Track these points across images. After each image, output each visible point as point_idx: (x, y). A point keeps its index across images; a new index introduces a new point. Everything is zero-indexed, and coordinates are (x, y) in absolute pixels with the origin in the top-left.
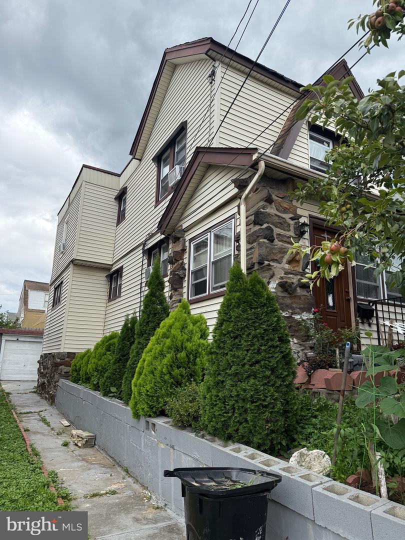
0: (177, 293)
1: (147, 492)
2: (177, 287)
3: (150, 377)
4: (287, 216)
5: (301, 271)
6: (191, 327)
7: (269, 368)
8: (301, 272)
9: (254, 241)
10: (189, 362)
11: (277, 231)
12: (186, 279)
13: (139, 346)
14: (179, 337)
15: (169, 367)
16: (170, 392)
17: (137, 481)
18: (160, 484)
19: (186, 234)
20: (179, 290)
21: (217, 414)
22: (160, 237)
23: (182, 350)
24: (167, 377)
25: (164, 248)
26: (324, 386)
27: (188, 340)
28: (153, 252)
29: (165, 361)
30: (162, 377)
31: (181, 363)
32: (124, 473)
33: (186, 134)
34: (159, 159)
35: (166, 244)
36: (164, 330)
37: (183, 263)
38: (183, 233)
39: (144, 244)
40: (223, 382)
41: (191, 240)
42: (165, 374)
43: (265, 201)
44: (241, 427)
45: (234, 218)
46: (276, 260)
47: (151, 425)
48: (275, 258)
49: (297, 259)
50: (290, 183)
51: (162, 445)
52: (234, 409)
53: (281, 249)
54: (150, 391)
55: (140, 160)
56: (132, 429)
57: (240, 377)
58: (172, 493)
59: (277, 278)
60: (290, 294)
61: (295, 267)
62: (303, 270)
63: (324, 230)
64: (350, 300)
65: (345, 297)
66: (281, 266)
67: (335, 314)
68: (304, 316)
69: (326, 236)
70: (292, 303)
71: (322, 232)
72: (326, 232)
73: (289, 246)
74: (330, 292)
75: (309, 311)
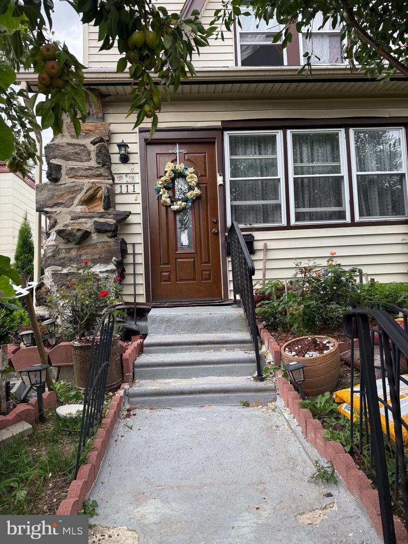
4: (86, 141)
5: (102, 210)
8: (101, 213)
11: (67, 165)
46: (62, 203)
48: (60, 201)
49: (99, 196)
53: (72, 187)
59: (59, 227)
60: (76, 244)
61: (95, 207)
62: (105, 209)
63: (175, 144)
64: (218, 232)
65: (211, 230)
66: (69, 209)
67: (191, 255)
68: (98, 269)
69: (178, 151)
70: (81, 255)
71: (170, 147)
72: (177, 146)
73: (86, 181)
74: (184, 226)
75: (107, 261)
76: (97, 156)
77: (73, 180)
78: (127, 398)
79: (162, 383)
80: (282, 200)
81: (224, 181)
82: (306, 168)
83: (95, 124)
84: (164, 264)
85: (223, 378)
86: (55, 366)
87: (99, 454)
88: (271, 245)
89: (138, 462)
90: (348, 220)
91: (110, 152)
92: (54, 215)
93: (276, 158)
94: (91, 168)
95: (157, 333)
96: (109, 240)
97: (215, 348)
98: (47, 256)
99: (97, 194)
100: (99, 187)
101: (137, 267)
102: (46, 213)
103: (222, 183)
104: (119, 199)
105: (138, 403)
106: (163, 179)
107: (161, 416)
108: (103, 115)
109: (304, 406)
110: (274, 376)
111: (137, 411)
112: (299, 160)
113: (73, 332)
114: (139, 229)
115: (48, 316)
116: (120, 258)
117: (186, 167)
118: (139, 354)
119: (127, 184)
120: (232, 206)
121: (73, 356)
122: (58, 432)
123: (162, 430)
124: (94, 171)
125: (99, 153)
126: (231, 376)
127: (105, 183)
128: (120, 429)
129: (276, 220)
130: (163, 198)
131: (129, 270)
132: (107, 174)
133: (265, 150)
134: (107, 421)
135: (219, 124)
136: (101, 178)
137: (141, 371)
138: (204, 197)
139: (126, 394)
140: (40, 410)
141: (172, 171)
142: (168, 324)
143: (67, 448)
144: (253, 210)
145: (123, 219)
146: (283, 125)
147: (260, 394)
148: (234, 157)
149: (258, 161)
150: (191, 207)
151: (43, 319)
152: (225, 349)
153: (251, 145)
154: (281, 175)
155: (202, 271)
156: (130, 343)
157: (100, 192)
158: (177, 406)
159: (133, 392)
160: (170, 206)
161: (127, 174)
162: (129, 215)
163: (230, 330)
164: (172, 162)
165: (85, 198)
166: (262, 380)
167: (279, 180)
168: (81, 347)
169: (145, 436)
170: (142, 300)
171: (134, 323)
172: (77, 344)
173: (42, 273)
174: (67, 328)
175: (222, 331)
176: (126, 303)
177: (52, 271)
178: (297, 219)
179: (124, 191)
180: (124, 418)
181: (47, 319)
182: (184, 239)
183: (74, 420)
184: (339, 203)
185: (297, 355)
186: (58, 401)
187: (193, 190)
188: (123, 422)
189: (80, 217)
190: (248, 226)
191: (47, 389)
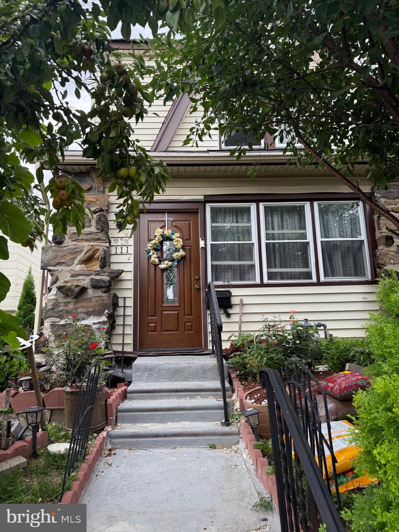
5: (98, 269)
11: (71, 230)
46: (64, 263)
48: (62, 261)
59: (60, 283)
60: (73, 298)
61: (93, 266)
62: (101, 268)
63: (164, 213)
64: (200, 288)
65: (194, 286)
66: (70, 268)
67: (176, 308)
68: (91, 321)
69: (166, 219)
70: (77, 308)
71: (160, 215)
72: (166, 215)
73: (86, 244)
74: (170, 283)
75: (99, 314)
76: (97, 223)
77: (75, 243)
78: (109, 439)
79: (140, 427)
80: (256, 262)
81: (205, 244)
82: (277, 234)
83: (96, 196)
84: (151, 316)
85: (196, 423)
86: (48, 409)
87: (81, 484)
88: (246, 300)
89: (113, 493)
90: (314, 280)
91: (108, 219)
92: (56, 273)
93: (251, 226)
94: (91, 233)
95: (140, 380)
96: (103, 294)
97: (191, 395)
98: (48, 309)
99: (95, 255)
100: (97, 249)
101: (127, 318)
102: (49, 271)
103: (204, 246)
104: (114, 259)
105: (119, 443)
106: (153, 242)
107: (138, 455)
108: (104, 189)
109: (256, 447)
110: (239, 422)
111: (117, 451)
112: (271, 228)
113: (66, 379)
114: (130, 285)
115: (45, 363)
116: (112, 311)
117: (173, 232)
118: (123, 400)
119: (122, 246)
120: (212, 266)
121: (65, 401)
122: (48, 466)
123: (137, 468)
124: (94, 236)
125: (99, 221)
126: (203, 421)
127: (102, 246)
128: (101, 465)
129: (251, 278)
130: (152, 259)
131: (119, 321)
132: (104, 238)
133: (242, 218)
134: (90, 457)
135: (202, 197)
136: (99, 241)
137: (123, 415)
138: (188, 257)
139: (109, 436)
140: (34, 447)
141: (161, 235)
142: (151, 373)
143: (55, 480)
144: (231, 269)
145: (116, 277)
146: (257, 199)
147: (226, 437)
148: (214, 225)
149: (235, 228)
150: (177, 266)
151: (40, 366)
152: (199, 397)
153: (230, 214)
154: (255, 240)
155: (185, 322)
156: (115, 390)
157: (98, 254)
158: (153, 448)
159: (114, 434)
160: (158, 265)
161: (122, 238)
162: (122, 273)
163: (205, 378)
164: (161, 228)
165: (85, 259)
166: (228, 425)
167: (253, 244)
168: (72, 393)
169: (122, 472)
170: (129, 349)
171: (120, 370)
172: (68, 389)
173: (42, 323)
174: (61, 375)
175: (199, 379)
176: (115, 352)
177: (51, 322)
178: (269, 278)
179: (119, 252)
180: (106, 457)
181: (44, 366)
182: (170, 293)
183: (62, 456)
184: (306, 264)
185: (255, 402)
186: (49, 440)
187: (179, 252)
188: (104, 460)
189: (78, 275)
190: (227, 283)
191: (40, 430)
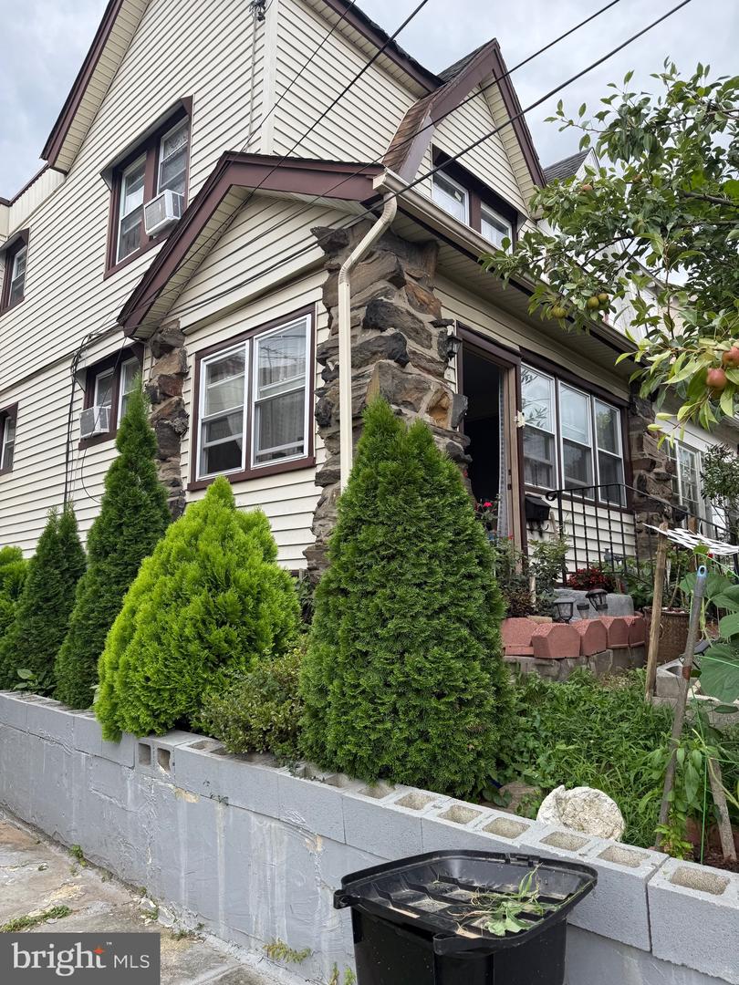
0: (166, 466)
1: (143, 900)
2: (167, 452)
3: (153, 647)
4: (426, 318)
5: (450, 429)
6: (241, 536)
7: (467, 620)
8: (449, 431)
9: (366, 362)
10: (244, 611)
11: (412, 345)
12: (189, 435)
13: (99, 579)
14: (220, 559)
15: (200, 624)
16: (202, 678)
17: (111, 875)
18: (183, 881)
19: (188, 341)
20: (172, 459)
21: (359, 725)
22: (120, 341)
23: (229, 586)
24: (194, 647)
25: (127, 368)
26: (530, 651)
27: (239, 565)
28: (99, 376)
29: (189, 611)
30: (182, 647)
31: (226, 615)
32: (70, 860)
33: (188, 126)
34: (116, 174)
35: (135, 359)
36: (180, 543)
37: (180, 403)
38: (181, 337)
39: (76, 356)
40: (366, 654)
41: (200, 355)
42: (188, 641)
43: (389, 281)
44: (412, 749)
45: (312, 312)
46: (411, 403)
47: (155, 754)
48: (409, 400)
49: (444, 406)
50: (432, 251)
51: (190, 795)
52: (395, 711)
53: (420, 382)
54: (155, 678)
55: (66, 173)
56: (96, 762)
57: (407, 642)
58: (221, 899)
61: (440, 419)
62: (453, 427)
66: (419, 416)
73: (431, 378)
77: (418, 371)
94: (433, 361)
100: (445, 393)
124: (437, 367)
135: (518, 349)
136: (441, 379)
157: (444, 400)
165: (434, 405)
